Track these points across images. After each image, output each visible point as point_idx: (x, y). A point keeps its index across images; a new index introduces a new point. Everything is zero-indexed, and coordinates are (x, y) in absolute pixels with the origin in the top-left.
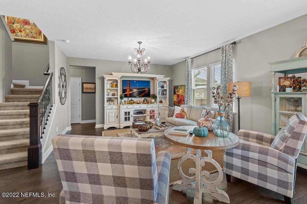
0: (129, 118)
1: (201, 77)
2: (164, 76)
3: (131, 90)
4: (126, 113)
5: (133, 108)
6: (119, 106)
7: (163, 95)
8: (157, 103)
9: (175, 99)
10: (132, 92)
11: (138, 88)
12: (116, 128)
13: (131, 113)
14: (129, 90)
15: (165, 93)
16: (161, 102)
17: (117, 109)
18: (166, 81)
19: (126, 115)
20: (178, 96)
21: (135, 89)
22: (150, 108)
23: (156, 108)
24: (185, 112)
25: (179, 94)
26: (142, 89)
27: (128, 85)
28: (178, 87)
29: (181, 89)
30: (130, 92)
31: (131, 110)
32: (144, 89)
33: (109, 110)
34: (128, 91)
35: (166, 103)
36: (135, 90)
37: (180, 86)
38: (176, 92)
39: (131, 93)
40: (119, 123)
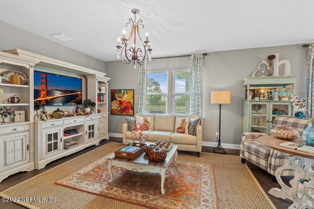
0: (56, 144)
1: (158, 81)
2: (105, 74)
3: (49, 93)
4: (50, 136)
5: (63, 124)
6: (32, 126)
7: (100, 102)
8: (95, 113)
9: (115, 106)
10: (51, 97)
11: (63, 89)
12: (26, 172)
13: (61, 135)
14: (45, 92)
15: (102, 99)
16: (99, 111)
17: (29, 131)
18: (106, 82)
19: (50, 139)
20: (121, 103)
21: (58, 90)
22: (89, 122)
23: (96, 121)
24: (148, 122)
25: (122, 100)
26: (71, 92)
27: (44, 81)
28: (121, 91)
29: (127, 93)
30: (48, 98)
31: (59, 128)
32: (75, 92)
33: (6, 137)
34: (42, 95)
35: (106, 112)
36: (58, 94)
37: (124, 90)
38: (117, 97)
39: (50, 99)
40: (32, 159)
